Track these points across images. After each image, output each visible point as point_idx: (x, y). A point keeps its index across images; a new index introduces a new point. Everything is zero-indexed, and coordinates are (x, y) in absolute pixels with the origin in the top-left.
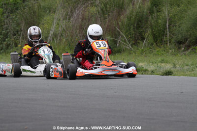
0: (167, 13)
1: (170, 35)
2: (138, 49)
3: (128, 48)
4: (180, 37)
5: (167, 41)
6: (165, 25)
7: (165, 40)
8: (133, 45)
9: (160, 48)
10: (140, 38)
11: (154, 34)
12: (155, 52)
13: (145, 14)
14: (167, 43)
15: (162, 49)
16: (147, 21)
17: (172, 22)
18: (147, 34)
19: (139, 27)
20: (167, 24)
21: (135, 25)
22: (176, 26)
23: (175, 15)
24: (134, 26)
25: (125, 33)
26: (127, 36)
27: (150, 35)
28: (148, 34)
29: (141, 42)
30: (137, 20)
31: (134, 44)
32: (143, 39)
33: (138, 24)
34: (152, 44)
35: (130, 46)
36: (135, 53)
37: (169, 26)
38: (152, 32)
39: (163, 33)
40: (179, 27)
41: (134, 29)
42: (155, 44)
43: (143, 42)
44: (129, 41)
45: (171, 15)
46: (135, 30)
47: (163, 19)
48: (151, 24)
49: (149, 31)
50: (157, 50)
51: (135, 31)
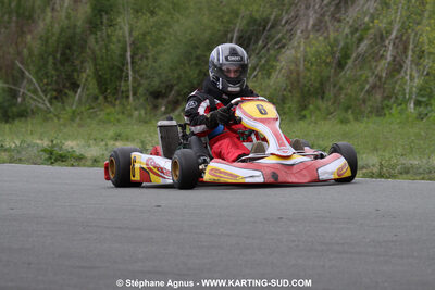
0: (127, 29)
1: (134, 78)
2: (65, 109)
3: (42, 106)
4: (156, 82)
5: (128, 91)
6: (123, 56)
7: (123, 88)
8: (54, 101)
9: (114, 106)
10: (68, 84)
11: (100, 76)
12: (102, 115)
13: (78, 31)
14: (128, 97)
15: (117, 108)
16: (83, 47)
17: (137, 49)
18: (84, 75)
19: (66, 59)
20: (129, 54)
21: (58, 56)
22: (147, 58)
23: (144, 35)
24: (55, 58)
25: (37, 73)
26: (40, 80)
27: (90, 79)
28: (87, 75)
29: (70, 93)
30: (61, 45)
31: (56, 98)
32: (75, 86)
33: (63, 54)
34: (96, 98)
35: (46, 102)
36: (59, 119)
37: (132, 57)
38: (96, 71)
39: (118, 72)
40: (155, 60)
41: (55, 64)
42: (101, 98)
43: (76, 92)
44: (45, 92)
45: (135, 34)
46: (58, 65)
47: (119, 41)
48: (93, 53)
49: (89, 69)
50: (108, 110)
51: (57, 70)
